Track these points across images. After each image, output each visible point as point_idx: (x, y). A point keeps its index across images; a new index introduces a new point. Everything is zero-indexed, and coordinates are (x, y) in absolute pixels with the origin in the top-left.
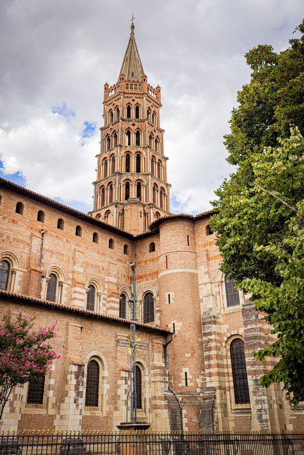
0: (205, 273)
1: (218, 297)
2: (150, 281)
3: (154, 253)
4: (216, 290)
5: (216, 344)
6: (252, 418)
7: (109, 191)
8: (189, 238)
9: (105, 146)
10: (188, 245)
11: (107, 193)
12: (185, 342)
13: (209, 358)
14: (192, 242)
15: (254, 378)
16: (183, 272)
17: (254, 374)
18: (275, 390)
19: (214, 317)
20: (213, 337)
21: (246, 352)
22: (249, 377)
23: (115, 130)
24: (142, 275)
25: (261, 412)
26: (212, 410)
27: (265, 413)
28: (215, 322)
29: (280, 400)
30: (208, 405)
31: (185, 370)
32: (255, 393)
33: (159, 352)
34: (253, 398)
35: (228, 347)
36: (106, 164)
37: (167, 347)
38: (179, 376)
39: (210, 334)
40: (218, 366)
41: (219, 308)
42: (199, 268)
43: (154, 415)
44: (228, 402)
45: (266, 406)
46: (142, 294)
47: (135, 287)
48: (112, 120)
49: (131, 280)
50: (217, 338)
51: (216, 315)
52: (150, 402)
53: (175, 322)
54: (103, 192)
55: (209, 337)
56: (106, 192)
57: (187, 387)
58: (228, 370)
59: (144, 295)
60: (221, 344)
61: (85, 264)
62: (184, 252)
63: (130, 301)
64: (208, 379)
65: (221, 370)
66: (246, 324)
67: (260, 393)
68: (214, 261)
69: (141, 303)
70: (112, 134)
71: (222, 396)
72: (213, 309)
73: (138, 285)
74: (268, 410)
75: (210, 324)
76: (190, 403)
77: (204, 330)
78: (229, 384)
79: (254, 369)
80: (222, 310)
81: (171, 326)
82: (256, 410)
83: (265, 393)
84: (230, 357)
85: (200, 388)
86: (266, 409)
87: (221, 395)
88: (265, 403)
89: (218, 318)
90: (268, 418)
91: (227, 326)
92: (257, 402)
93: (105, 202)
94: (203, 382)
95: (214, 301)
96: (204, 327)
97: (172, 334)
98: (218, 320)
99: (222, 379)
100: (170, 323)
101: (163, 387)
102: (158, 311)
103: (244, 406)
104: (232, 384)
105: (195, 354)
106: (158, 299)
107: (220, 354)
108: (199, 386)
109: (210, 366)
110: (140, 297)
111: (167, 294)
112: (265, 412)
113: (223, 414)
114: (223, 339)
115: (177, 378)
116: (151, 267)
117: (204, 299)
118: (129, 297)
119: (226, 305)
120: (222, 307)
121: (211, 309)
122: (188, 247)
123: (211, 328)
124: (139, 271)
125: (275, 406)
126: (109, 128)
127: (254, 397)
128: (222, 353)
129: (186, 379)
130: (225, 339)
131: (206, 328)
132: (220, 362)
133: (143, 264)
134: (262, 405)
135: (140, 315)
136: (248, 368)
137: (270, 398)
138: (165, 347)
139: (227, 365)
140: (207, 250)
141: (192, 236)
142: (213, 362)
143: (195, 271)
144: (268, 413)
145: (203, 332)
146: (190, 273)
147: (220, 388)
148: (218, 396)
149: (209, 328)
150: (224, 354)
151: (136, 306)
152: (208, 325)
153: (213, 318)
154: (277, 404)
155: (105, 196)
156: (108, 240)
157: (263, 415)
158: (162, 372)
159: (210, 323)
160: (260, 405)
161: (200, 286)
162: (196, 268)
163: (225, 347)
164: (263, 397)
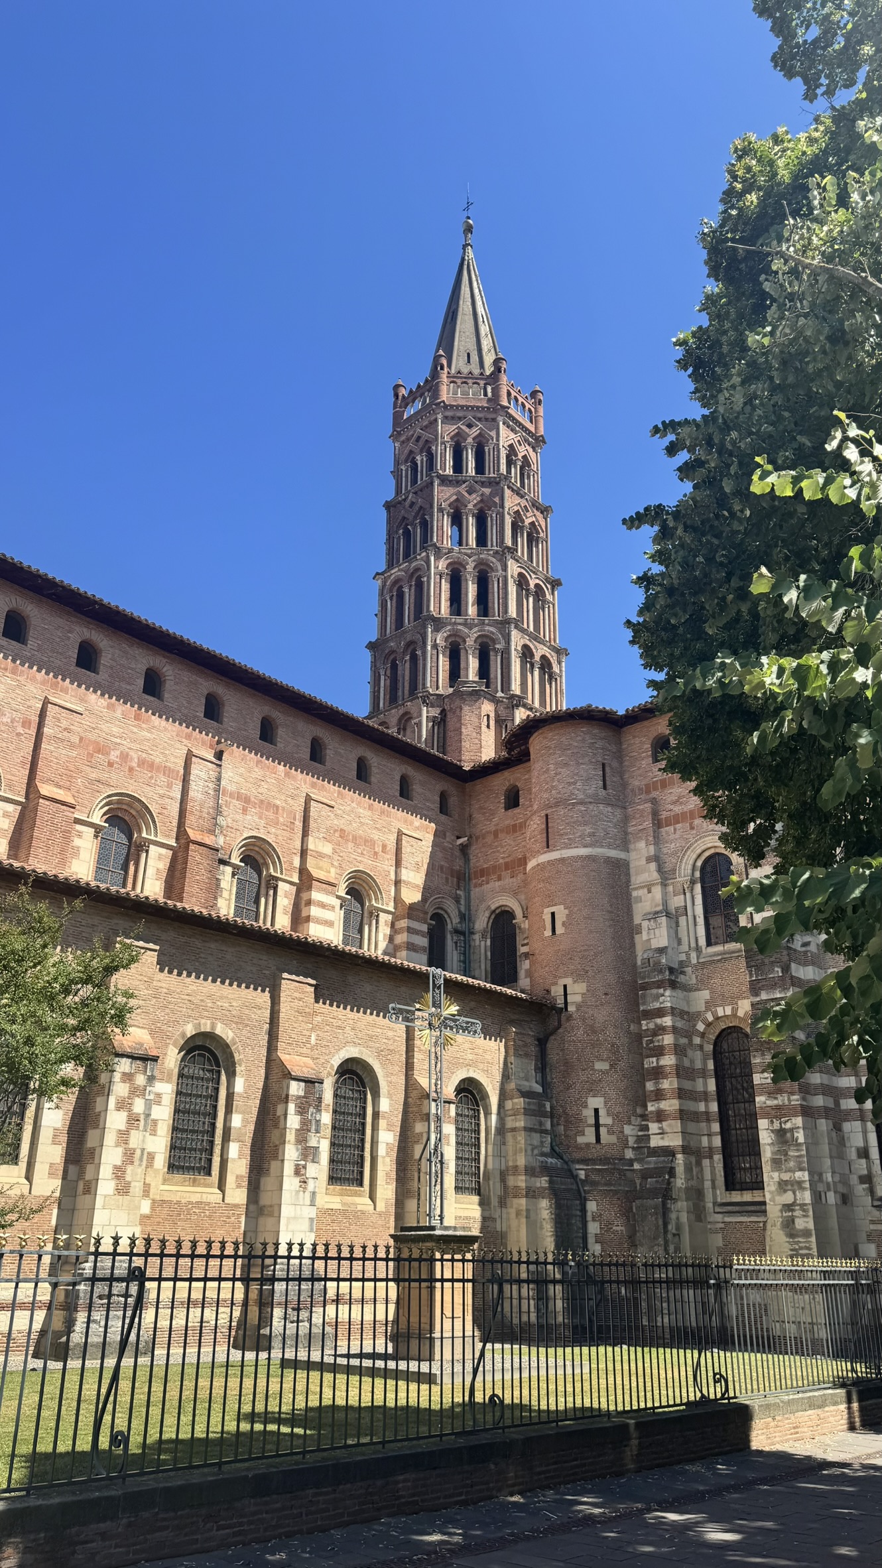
0: (649, 860)
1: (682, 920)
2: (508, 881)
3: (516, 810)
4: (677, 901)
5: (676, 1039)
6: (769, 1226)
7: (407, 665)
8: (608, 770)
9: (398, 550)
10: (605, 787)
11: (405, 670)
12: (594, 1032)
13: (658, 1073)
14: (615, 779)
15: (776, 1125)
16: (588, 857)
17: (776, 1117)
18: (831, 1157)
19: (671, 970)
20: (667, 1021)
21: (756, 1060)
22: (763, 1124)
23: (421, 507)
24: (485, 866)
25: (793, 1210)
26: (664, 1204)
27: (801, 1213)
28: (673, 985)
29: (845, 1181)
30: (653, 1193)
31: (595, 1102)
32: (777, 1163)
33: (527, 1055)
34: (771, 1177)
35: (709, 1048)
36: (400, 596)
37: (549, 1045)
38: (580, 1120)
39: (660, 1013)
40: (681, 1094)
41: (685, 947)
42: (632, 846)
43: (512, 1212)
44: (708, 1184)
45: (807, 1197)
46: (487, 914)
47: (468, 899)
48: (414, 481)
49: (459, 879)
50: (679, 1024)
51: (676, 966)
52: (503, 1180)
53: (568, 981)
54: (394, 667)
55: (659, 1021)
56: (400, 668)
57: (598, 1146)
58: (707, 1106)
59: (493, 917)
60: (691, 1041)
61: (337, 834)
62: (591, 807)
63: (457, 931)
64: (654, 1127)
65: (691, 1106)
66: (755, 989)
67: (792, 1164)
68: (672, 828)
69: (484, 937)
70: (415, 518)
71: (691, 1170)
72: (669, 950)
73: (475, 892)
74: (810, 1208)
75: (659, 987)
76: (606, 1185)
77: (644, 1004)
78: (710, 1142)
79: (775, 1102)
80: (693, 955)
81: (557, 991)
82: (779, 1207)
83: (805, 1165)
84: (712, 1073)
85: (633, 1148)
86: (805, 1205)
87: (688, 1169)
88: (804, 1189)
89: (683, 973)
90: (811, 1226)
91: (705, 994)
92: (783, 1186)
93: (400, 693)
94: (640, 1133)
95: (672, 932)
96: (644, 996)
97: (560, 1011)
98: (682, 978)
99: (692, 1127)
100: (556, 984)
101: (536, 1142)
102: (526, 955)
103: (747, 1197)
104: (717, 1142)
105: (622, 1064)
106: (525, 925)
107: (687, 1063)
108: (631, 1144)
109: (659, 1095)
110: (482, 922)
111: (547, 912)
112: (804, 1211)
113: (693, 1217)
114: (695, 1026)
115: (573, 1123)
116: (507, 848)
117: (645, 924)
118: (453, 920)
119: (702, 942)
120: (693, 945)
121: (661, 951)
122: (602, 793)
123: (662, 999)
124: (479, 858)
125: (831, 1198)
126: (407, 503)
127: (776, 1175)
128: (692, 1061)
129: (597, 1126)
130: (701, 1027)
131: (649, 999)
132: (687, 1085)
133: (489, 839)
134: (794, 1193)
135: (483, 967)
136: (760, 1100)
137: (816, 1178)
138: (542, 1043)
139: (706, 1093)
140: (654, 801)
141: (615, 764)
142: (667, 1084)
143: (622, 855)
144: (811, 1213)
145: (641, 1008)
146: (608, 860)
147: (685, 1149)
148: (680, 1170)
149: (657, 997)
150: (698, 1065)
151: (472, 944)
152: (654, 991)
153: (667, 973)
154: (835, 1192)
155: (399, 677)
156: (398, 778)
157: (797, 1221)
158: (532, 1107)
159: (659, 984)
160: (790, 1193)
161: (635, 894)
162: (625, 845)
163: (701, 1047)
164: (798, 1174)
